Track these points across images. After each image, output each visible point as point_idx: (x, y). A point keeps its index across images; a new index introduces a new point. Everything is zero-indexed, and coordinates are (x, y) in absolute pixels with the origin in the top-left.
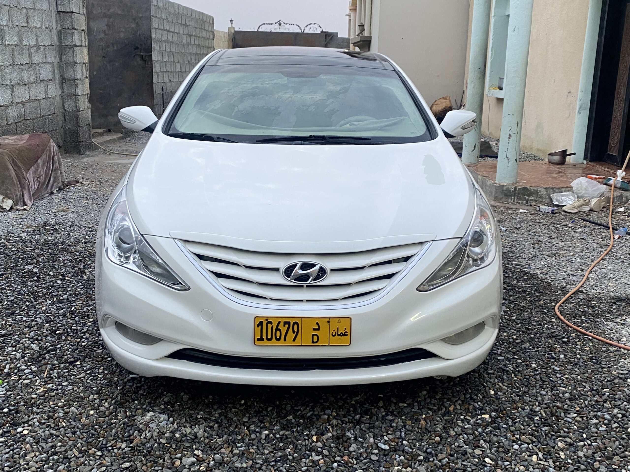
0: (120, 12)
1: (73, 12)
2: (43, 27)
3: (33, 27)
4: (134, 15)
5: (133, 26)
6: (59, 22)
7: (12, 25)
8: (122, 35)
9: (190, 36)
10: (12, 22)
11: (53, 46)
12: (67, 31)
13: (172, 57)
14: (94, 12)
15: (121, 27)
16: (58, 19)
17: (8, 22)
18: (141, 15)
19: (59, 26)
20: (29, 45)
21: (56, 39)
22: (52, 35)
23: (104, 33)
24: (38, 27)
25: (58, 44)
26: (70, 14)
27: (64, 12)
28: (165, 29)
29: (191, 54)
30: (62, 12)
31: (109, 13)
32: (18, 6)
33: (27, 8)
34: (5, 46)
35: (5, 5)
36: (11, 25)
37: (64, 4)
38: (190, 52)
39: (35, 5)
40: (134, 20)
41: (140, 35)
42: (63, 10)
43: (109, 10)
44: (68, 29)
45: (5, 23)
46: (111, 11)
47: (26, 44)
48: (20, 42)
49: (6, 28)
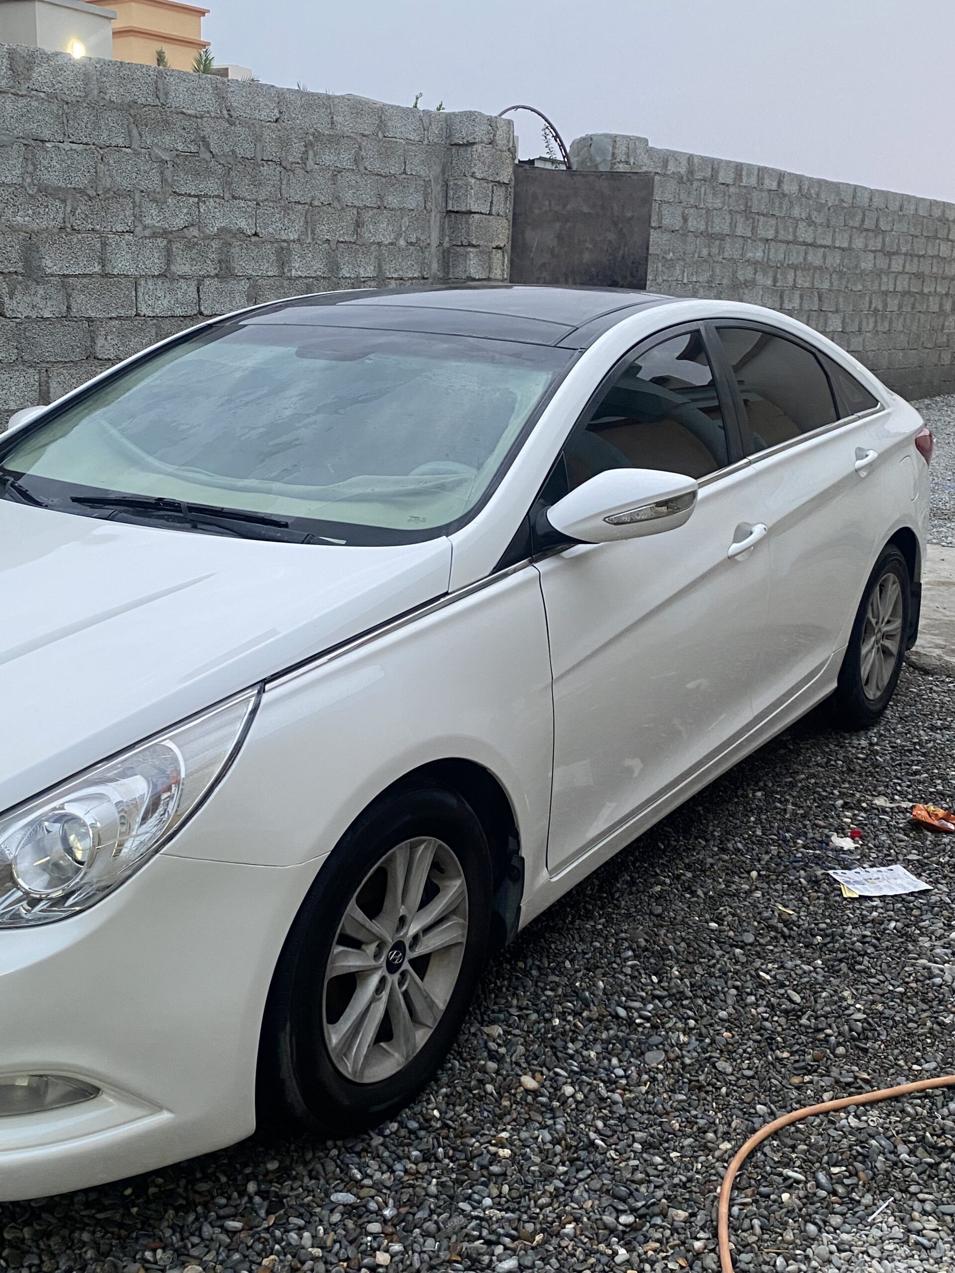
0: (586, 210)
1: (470, 212)
2: (402, 243)
3: (373, 243)
4: (616, 214)
5: (611, 236)
6: (447, 232)
7: (313, 239)
8: (586, 257)
9: (890, 254)
10: (313, 232)
11: (424, 278)
12: (458, 249)
13: (816, 299)
14: (536, 211)
15: (586, 241)
16: (446, 226)
17: (303, 233)
18: (629, 215)
19: (447, 239)
20: (357, 277)
21: (435, 266)
22: (425, 258)
23: (552, 251)
24: (386, 243)
25: (440, 274)
26: (466, 216)
27: (457, 212)
28: (801, 240)
29: (886, 293)
30: (453, 212)
31: (564, 212)
32: (335, 204)
33: (358, 208)
34: (290, 278)
35: (299, 203)
36: (309, 240)
37: (459, 197)
38: (883, 288)
39: (382, 201)
40: (615, 224)
41: (623, 257)
42: (456, 209)
43: (565, 205)
44: (462, 245)
45: (293, 236)
46: (569, 207)
47: (348, 275)
48: (331, 271)
49: (296, 246)
